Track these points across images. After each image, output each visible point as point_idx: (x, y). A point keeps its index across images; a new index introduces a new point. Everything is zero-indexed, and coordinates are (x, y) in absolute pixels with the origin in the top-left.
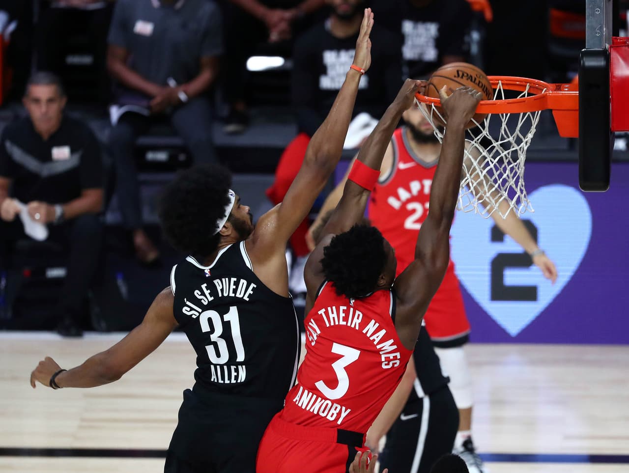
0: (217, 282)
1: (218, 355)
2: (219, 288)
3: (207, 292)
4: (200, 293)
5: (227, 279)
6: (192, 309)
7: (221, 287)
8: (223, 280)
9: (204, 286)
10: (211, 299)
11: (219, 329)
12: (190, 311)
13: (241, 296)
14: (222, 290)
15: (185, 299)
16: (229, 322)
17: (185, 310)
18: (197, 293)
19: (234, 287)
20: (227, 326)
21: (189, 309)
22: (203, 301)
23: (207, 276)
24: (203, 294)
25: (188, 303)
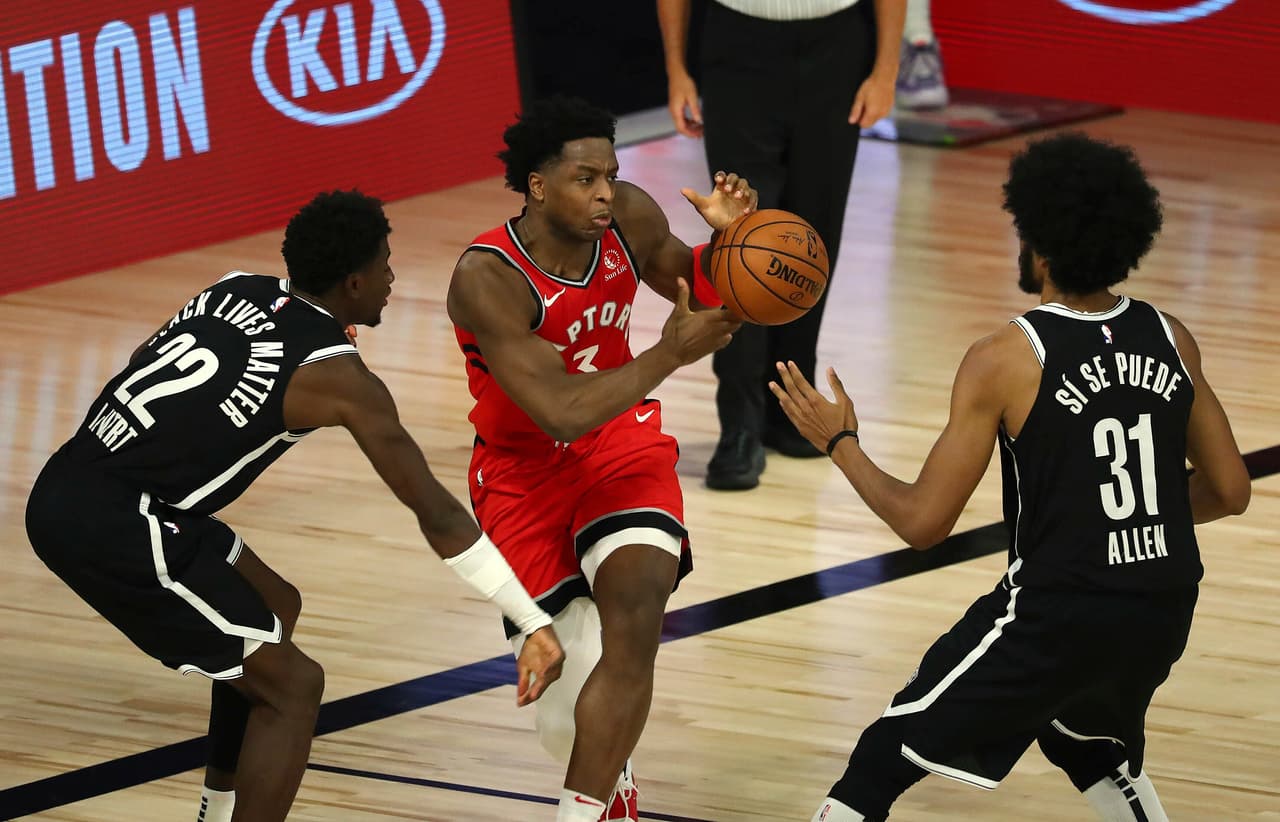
0: (1120, 356)
1: (1119, 502)
2: (1121, 370)
3: (1101, 371)
4: (1090, 370)
5: (1139, 358)
6: (1072, 396)
7: (1125, 368)
8: (1132, 357)
9: (1097, 360)
10: (1107, 384)
11: (1122, 456)
12: (1069, 398)
13: (1159, 391)
14: (1126, 374)
15: (1064, 376)
16: (1136, 442)
17: (1060, 396)
18: (1085, 368)
19: (1151, 374)
20: (1133, 447)
21: (1067, 395)
22: (1091, 385)
23: (1107, 341)
24: (1095, 372)
25: (1068, 384)
